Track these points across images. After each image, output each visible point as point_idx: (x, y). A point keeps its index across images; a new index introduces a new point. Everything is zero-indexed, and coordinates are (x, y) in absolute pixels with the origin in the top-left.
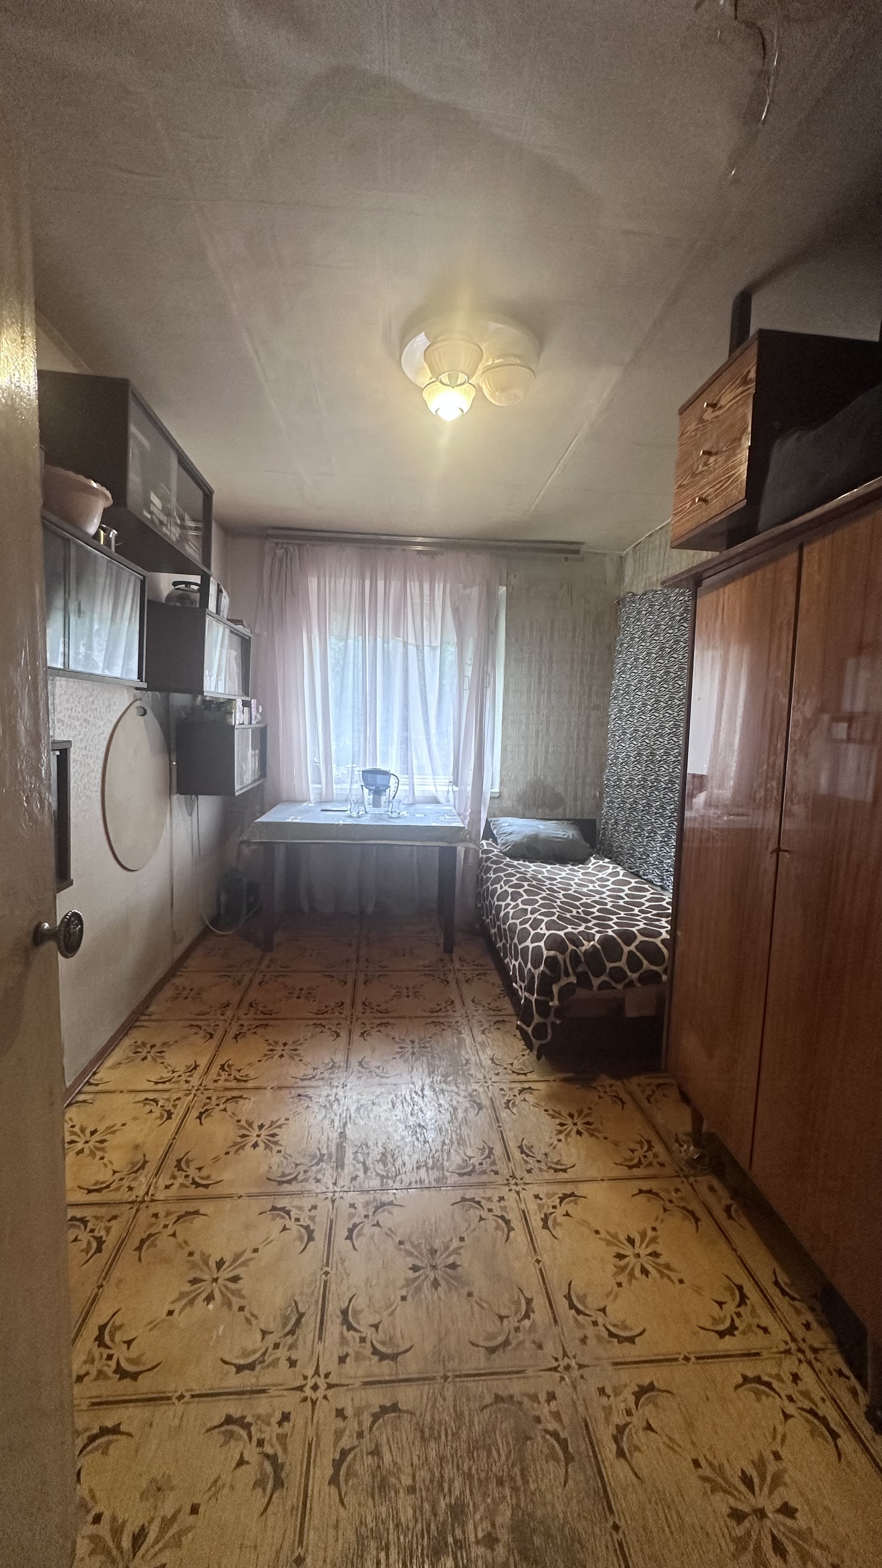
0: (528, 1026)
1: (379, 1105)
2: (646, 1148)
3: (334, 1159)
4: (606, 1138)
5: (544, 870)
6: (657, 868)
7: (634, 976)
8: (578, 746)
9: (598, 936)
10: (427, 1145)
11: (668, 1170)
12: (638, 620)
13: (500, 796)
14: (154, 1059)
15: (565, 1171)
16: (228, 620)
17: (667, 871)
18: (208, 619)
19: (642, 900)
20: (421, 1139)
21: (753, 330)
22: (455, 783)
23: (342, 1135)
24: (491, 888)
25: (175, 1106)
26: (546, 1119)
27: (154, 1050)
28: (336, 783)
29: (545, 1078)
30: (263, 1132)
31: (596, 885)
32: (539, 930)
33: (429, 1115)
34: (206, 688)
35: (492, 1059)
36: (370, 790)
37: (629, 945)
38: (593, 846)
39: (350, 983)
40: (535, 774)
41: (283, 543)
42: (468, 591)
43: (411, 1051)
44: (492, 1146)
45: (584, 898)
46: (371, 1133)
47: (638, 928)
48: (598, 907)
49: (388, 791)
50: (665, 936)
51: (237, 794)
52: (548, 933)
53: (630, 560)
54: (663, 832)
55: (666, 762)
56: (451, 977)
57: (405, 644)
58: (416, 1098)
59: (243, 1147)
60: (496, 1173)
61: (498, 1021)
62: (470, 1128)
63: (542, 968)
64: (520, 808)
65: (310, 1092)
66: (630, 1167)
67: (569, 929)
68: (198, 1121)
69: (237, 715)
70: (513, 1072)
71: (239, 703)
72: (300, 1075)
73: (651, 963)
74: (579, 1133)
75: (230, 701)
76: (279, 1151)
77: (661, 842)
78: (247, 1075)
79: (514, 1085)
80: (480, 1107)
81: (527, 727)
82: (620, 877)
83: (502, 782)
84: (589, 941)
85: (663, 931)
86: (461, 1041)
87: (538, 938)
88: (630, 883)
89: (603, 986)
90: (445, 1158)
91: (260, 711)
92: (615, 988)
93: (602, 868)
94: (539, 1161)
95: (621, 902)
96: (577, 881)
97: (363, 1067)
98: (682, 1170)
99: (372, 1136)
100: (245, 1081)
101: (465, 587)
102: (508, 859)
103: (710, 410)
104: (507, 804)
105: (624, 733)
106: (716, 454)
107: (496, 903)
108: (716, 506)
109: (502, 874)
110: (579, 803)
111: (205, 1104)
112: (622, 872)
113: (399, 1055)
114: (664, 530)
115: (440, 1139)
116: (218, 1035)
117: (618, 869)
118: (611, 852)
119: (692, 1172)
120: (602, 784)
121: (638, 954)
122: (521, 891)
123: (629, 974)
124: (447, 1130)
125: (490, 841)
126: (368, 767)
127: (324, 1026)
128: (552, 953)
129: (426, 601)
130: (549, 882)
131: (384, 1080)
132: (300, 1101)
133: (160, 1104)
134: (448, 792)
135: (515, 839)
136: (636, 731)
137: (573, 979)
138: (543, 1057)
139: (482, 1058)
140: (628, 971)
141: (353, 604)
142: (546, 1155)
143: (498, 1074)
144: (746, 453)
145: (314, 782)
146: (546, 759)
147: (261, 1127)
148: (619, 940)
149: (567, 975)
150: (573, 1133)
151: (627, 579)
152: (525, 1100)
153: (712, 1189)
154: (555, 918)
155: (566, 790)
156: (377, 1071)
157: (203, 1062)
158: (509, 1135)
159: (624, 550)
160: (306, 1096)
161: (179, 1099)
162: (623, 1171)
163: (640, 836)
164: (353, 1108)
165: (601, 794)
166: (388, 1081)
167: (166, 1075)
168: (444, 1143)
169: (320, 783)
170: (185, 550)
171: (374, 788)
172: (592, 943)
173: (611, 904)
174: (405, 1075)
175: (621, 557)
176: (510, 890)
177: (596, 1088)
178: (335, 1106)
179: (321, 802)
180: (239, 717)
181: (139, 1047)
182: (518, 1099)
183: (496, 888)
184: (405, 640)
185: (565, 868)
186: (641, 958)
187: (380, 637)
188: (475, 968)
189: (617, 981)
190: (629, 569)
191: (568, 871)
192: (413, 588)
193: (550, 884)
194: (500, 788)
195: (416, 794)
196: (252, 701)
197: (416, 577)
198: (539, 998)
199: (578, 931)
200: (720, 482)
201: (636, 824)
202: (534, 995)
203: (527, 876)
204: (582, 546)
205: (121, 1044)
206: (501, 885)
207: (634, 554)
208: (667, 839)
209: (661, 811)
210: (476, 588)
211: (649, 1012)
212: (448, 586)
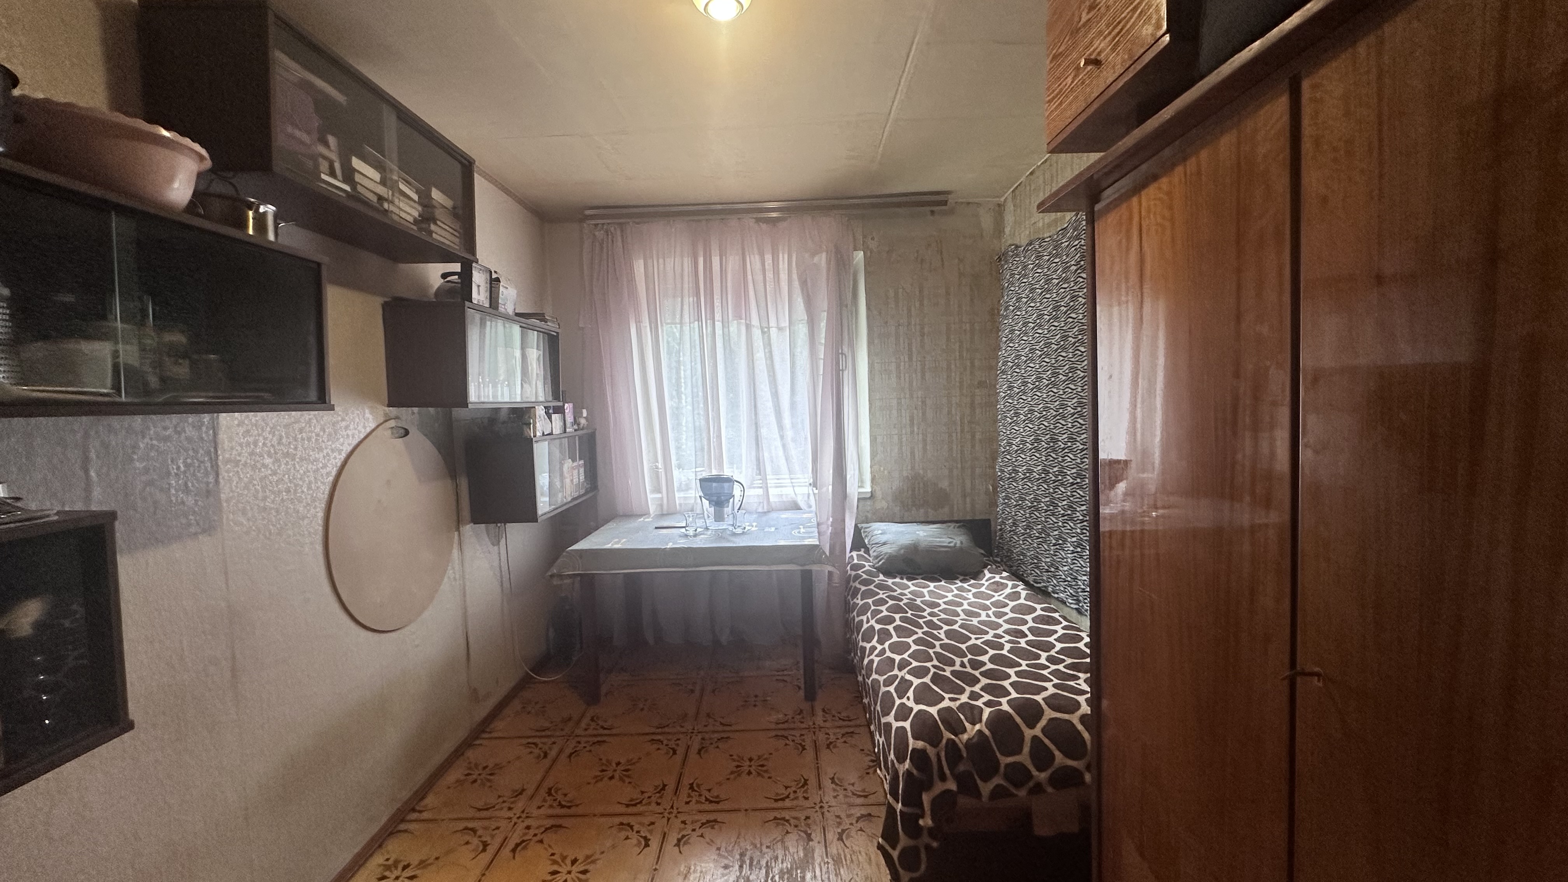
0: (894, 849)
5: (925, 591)
7: (1043, 776)
8: (962, 431)
9: (987, 711)
12: (1025, 276)
13: (872, 496)
16: (518, 314)
18: (472, 315)
19: (1051, 639)
22: (814, 485)
28: (678, 491)
31: (990, 612)
32: (904, 700)
34: (474, 395)
36: (710, 501)
37: (1032, 726)
38: (989, 553)
39: (681, 751)
40: (913, 468)
41: (603, 224)
42: (816, 260)
45: (973, 636)
47: (1045, 694)
48: (992, 652)
49: (731, 500)
50: (1085, 709)
51: (542, 520)
52: (917, 708)
53: (1010, 207)
54: (1074, 539)
55: (1071, 451)
56: (808, 741)
57: (748, 327)
61: (863, 816)
63: (907, 763)
64: (897, 509)
67: (945, 704)
69: (538, 425)
71: (540, 411)
73: (1067, 755)
81: (899, 415)
82: (1022, 601)
83: (873, 480)
84: (973, 724)
85: (1081, 699)
86: (809, 854)
87: (903, 713)
89: (998, 793)
91: (582, 415)
92: (1016, 796)
93: (998, 587)
95: (1023, 643)
96: (966, 606)
101: (813, 255)
102: (881, 577)
104: (881, 505)
105: (1017, 414)
107: (861, 644)
108: (1117, 63)
109: (870, 601)
110: (968, 500)
112: (1024, 594)
114: (1048, 163)
116: (494, 845)
117: (1018, 589)
118: (1010, 559)
120: (995, 472)
121: (1047, 741)
122: (890, 628)
123: (1035, 773)
125: (862, 553)
126: (705, 475)
127: (632, 828)
128: (920, 744)
129: (770, 275)
130: (929, 610)
134: (809, 494)
135: (890, 551)
136: (1031, 411)
137: (952, 786)
140: (1032, 768)
141: (686, 286)
145: (653, 492)
146: (925, 449)
148: (1018, 720)
149: (943, 778)
151: (1007, 230)
154: (927, 680)
155: (951, 484)
159: (1002, 195)
163: (1045, 542)
165: (995, 488)
169: (660, 492)
171: (715, 498)
172: (978, 727)
173: (1008, 646)
175: (999, 205)
176: (878, 627)
180: (544, 426)
183: (862, 620)
184: (748, 322)
185: (953, 587)
186: (1052, 747)
187: (718, 321)
188: (841, 723)
189: (1018, 785)
190: (1009, 219)
191: (956, 592)
192: (753, 262)
193: (930, 614)
194: (872, 487)
195: (772, 499)
196: (566, 405)
197: (755, 250)
198: (905, 809)
199: (958, 703)
200: (1119, 23)
201: (1039, 527)
202: (898, 802)
203: (901, 604)
204: (950, 196)
205: (367, 865)
206: (868, 618)
207: (1014, 198)
208: (1079, 550)
209: (1069, 512)
210: (824, 255)
211: (1069, 828)
212: (794, 256)
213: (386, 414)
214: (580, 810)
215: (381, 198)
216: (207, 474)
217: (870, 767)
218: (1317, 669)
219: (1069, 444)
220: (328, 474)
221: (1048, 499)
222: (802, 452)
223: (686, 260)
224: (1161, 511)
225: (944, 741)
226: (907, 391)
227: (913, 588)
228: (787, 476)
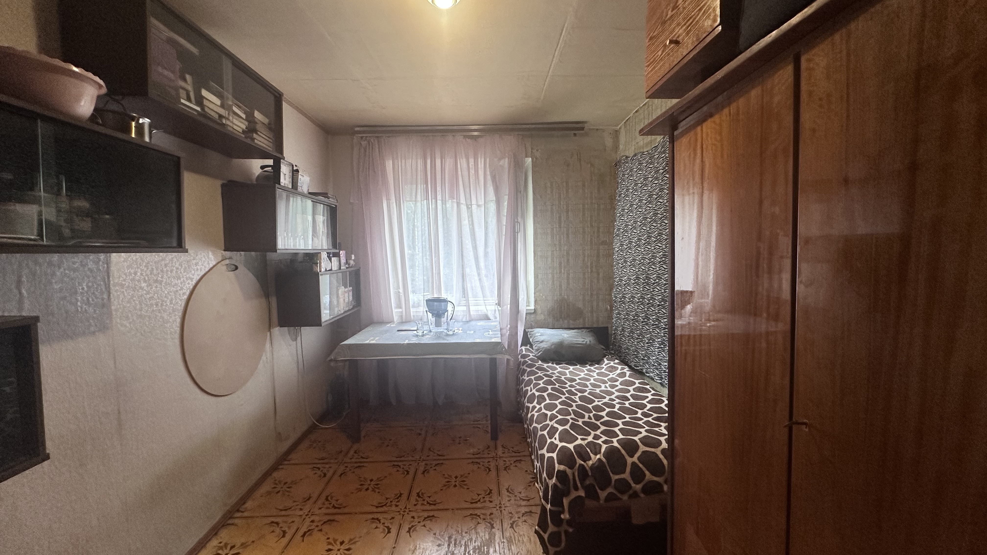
0: (545, 533)
5: (567, 371)
6: (657, 369)
7: (638, 487)
8: (592, 271)
9: (604, 447)
12: (632, 176)
13: (535, 312)
16: (311, 193)
17: (665, 372)
18: (280, 193)
19: (644, 402)
22: (499, 304)
27: (232, 552)
28: (412, 307)
31: (607, 385)
32: (553, 440)
34: (281, 244)
36: (433, 314)
37: (632, 456)
38: (607, 347)
39: (412, 472)
40: (561, 295)
41: (367, 137)
42: (502, 163)
45: (596, 400)
47: (640, 436)
48: (608, 410)
49: (446, 314)
50: (665, 445)
51: (325, 325)
52: (560, 445)
53: (623, 132)
54: (659, 340)
55: (658, 285)
56: (492, 465)
57: (458, 204)
61: (526, 512)
63: (554, 479)
64: (550, 320)
67: (579, 442)
69: (322, 264)
71: (324, 255)
73: (653, 474)
75: (313, 254)
77: (659, 348)
81: (553, 261)
82: (627, 378)
83: (536, 301)
84: (596, 454)
85: (662, 439)
87: (552, 448)
88: (635, 383)
89: (610, 498)
91: (351, 258)
92: (621, 499)
93: (612, 369)
95: (627, 404)
96: (592, 381)
101: (500, 159)
102: (540, 362)
104: (541, 317)
105: (625, 262)
107: (526, 404)
108: (688, 44)
109: (533, 378)
110: (595, 315)
112: (628, 373)
114: (647, 105)
116: (290, 533)
117: (625, 371)
118: (620, 352)
120: (611, 298)
121: (641, 465)
122: (545, 394)
123: (633, 485)
125: (528, 347)
126: (430, 297)
127: (380, 521)
128: (562, 467)
129: (472, 172)
130: (569, 383)
134: (495, 310)
135: (545, 346)
136: (634, 260)
137: (582, 493)
140: (631, 482)
141: (419, 177)
145: (396, 308)
146: (568, 284)
148: (623, 452)
149: (576, 489)
151: (621, 147)
154: (567, 427)
155: (584, 305)
159: (618, 125)
163: (642, 341)
165: (611, 307)
169: (401, 308)
171: (436, 312)
172: (598, 456)
173: (618, 406)
175: (616, 131)
176: (537, 394)
179: (401, 323)
180: (326, 265)
181: (220, 548)
183: (527, 390)
184: (458, 201)
185: (584, 369)
186: (644, 469)
187: (440, 200)
188: (514, 454)
189: (622, 493)
190: (622, 138)
191: (586, 372)
192: (462, 163)
193: (570, 386)
194: (535, 306)
195: (472, 313)
196: (341, 252)
197: (463, 155)
198: (552, 508)
199: (586, 442)
200: (691, 18)
201: (638, 332)
202: (548, 504)
203: (552, 379)
204: (586, 125)
205: (208, 545)
206: (531, 388)
207: (625, 127)
208: (662, 346)
209: (657, 323)
210: (507, 160)
211: (655, 519)
212: (488, 160)
213: (222, 256)
214: (346, 510)
215: (221, 116)
216: (102, 293)
217: (531, 482)
218: (805, 421)
219: (657, 281)
220: (184, 294)
221: (643, 315)
222: (491, 283)
223: (419, 161)
224: (713, 323)
225: (577, 465)
226: (558, 246)
227: (559, 370)
228: (482, 299)
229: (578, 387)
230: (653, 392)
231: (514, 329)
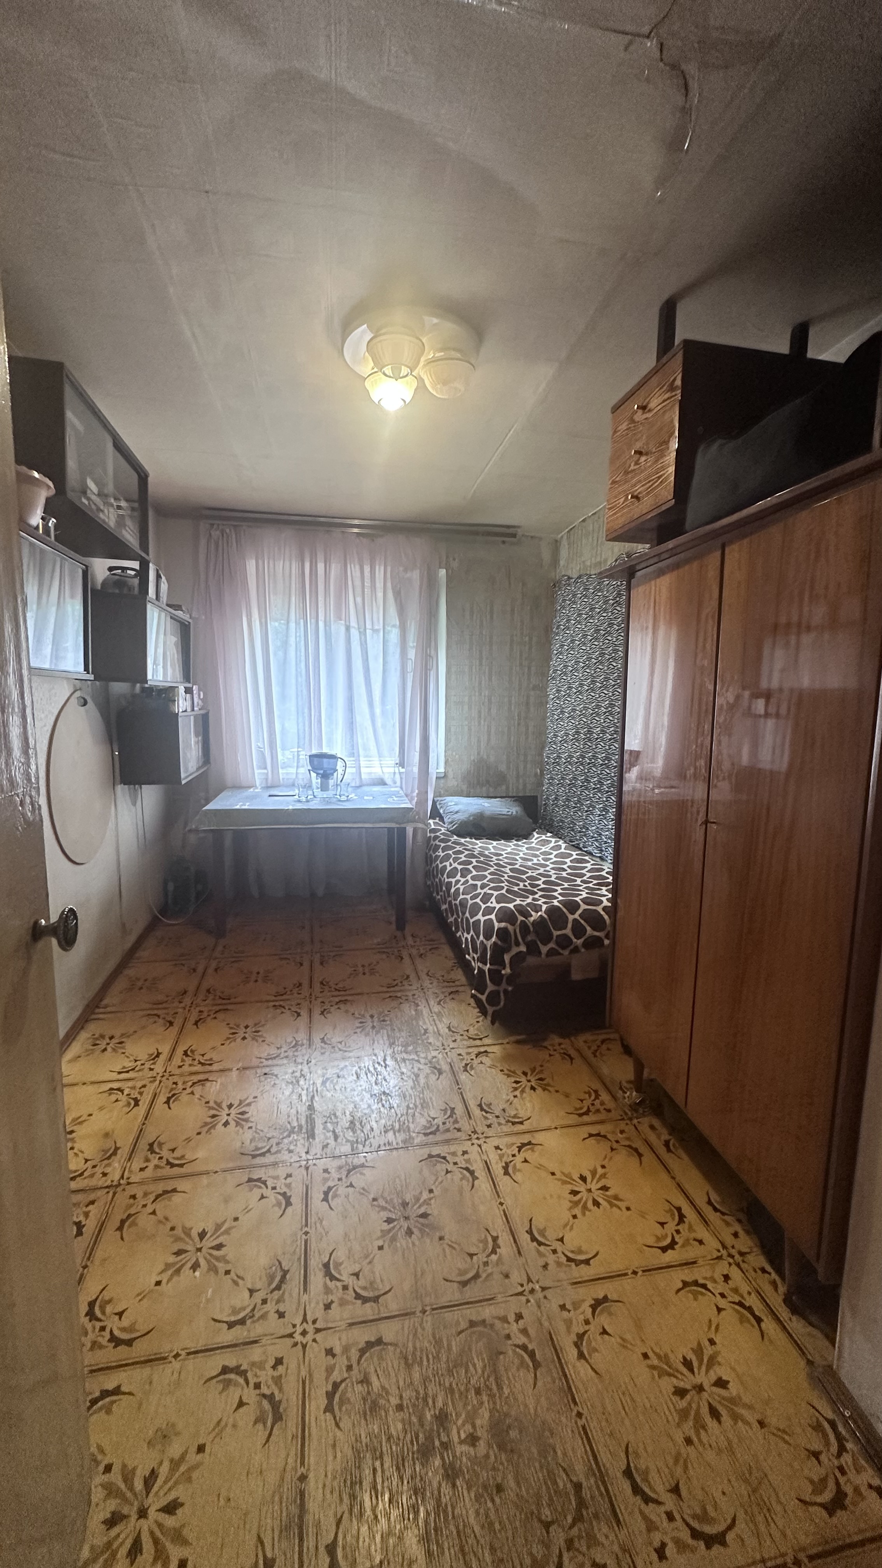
0: (483, 994)
1: (344, 1077)
2: (593, 1097)
3: (304, 1130)
4: (557, 1091)
5: (490, 846)
6: (596, 840)
7: (579, 942)
8: (519, 724)
9: (544, 908)
10: (393, 1110)
11: (614, 1114)
12: (574, 603)
13: (445, 776)
14: (114, 1050)
15: (521, 1123)
16: (168, 605)
17: (606, 843)
18: (149, 606)
19: (584, 871)
20: (387, 1105)
21: (677, 341)
22: (401, 764)
23: (311, 1108)
24: (440, 866)
25: (141, 1093)
26: (501, 1077)
27: (114, 1041)
28: (284, 768)
29: (500, 1041)
30: (233, 1111)
31: (540, 859)
32: (489, 904)
33: (392, 1082)
34: (149, 677)
35: (449, 1028)
36: (318, 774)
37: (573, 914)
38: (535, 821)
39: (306, 964)
40: (478, 754)
41: (219, 525)
42: (408, 575)
43: (371, 1024)
44: (453, 1106)
45: (530, 871)
46: (338, 1104)
47: (581, 897)
48: (543, 879)
49: (335, 774)
50: (606, 903)
51: (183, 782)
52: (498, 906)
53: (565, 542)
54: (601, 806)
55: (603, 740)
56: (405, 954)
57: (348, 628)
58: (379, 1068)
59: (214, 1127)
60: (459, 1130)
61: (452, 992)
62: (432, 1091)
63: (494, 939)
64: (464, 787)
65: (276, 1070)
66: (580, 1115)
67: (518, 902)
68: (166, 1105)
69: (181, 702)
70: (470, 1038)
72: (264, 1055)
73: (594, 929)
74: (533, 1088)
75: (172, 688)
76: (250, 1128)
77: (600, 815)
78: (211, 1059)
79: (470, 1050)
80: (440, 1072)
81: (470, 708)
82: (563, 850)
83: (446, 762)
84: (537, 912)
85: (604, 899)
86: (419, 1014)
87: (488, 911)
88: (572, 855)
89: (551, 953)
90: (411, 1120)
91: (202, 697)
92: (562, 954)
93: (545, 842)
94: (497, 1117)
95: (564, 874)
96: (522, 855)
97: (325, 1043)
98: (626, 1114)
99: (340, 1106)
100: (210, 1065)
101: (406, 570)
102: (455, 837)
103: (640, 412)
104: (452, 783)
105: (562, 712)
106: (647, 454)
107: (447, 879)
108: (647, 505)
109: (450, 852)
110: (521, 781)
111: (172, 1090)
112: (564, 846)
113: (360, 1030)
114: (597, 515)
115: (404, 1104)
116: (178, 1022)
117: (560, 843)
119: (635, 1115)
120: (543, 759)
121: (582, 922)
122: (470, 867)
123: (575, 940)
124: (410, 1095)
125: (437, 820)
126: (314, 752)
127: (284, 1007)
128: (503, 925)
129: (367, 583)
130: (495, 858)
131: (346, 1054)
132: (266, 1079)
133: (126, 1092)
134: (395, 773)
135: (462, 818)
136: (574, 710)
137: (523, 948)
138: (497, 1024)
139: (440, 1026)
140: (573, 937)
141: (293, 586)
142: (504, 1110)
143: (455, 1041)
144: (673, 455)
145: (260, 768)
146: (489, 740)
147: (230, 1106)
148: (564, 910)
149: (517, 944)
150: (528, 1090)
151: (562, 563)
152: (481, 1063)
153: (652, 1127)
154: (504, 891)
155: (508, 768)
156: (340, 1046)
157: (165, 1049)
158: (468, 1096)
159: (559, 534)
160: (272, 1074)
161: (144, 1086)
162: (574, 1119)
163: (580, 810)
164: (319, 1082)
165: (542, 771)
166: (351, 1054)
167: (129, 1064)
168: (408, 1107)
169: (266, 768)
170: (123, 536)
171: (322, 772)
172: (539, 913)
173: (554, 876)
174: (367, 1048)
175: (556, 541)
176: (460, 867)
177: (546, 1047)
178: (302, 1082)
179: (268, 787)
180: (182, 704)
181: (97, 1039)
182: (476, 1062)
183: (445, 866)
184: (347, 624)
185: (510, 844)
186: (585, 925)
189: (564, 948)
190: (564, 553)
191: (513, 847)
192: (354, 570)
193: (497, 859)
194: (445, 768)
195: (363, 777)
196: (193, 687)
197: (356, 560)
198: (492, 967)
199: (525, 903)
200: (650, 481)
201: (576, 799)
202: (486, 965)
203: (474, 853)
204: (519, 530)
206: (450, 863)
207: (568, 538)
209: (599, 786)
210: (418, 571)
211: (594, 974)
212: (389, 569)
214: (238, 1000)
215: (97, 507)
219: (601, 735)
220: (48, 729)
221: (583, 777)
222: (391, 737)
223: (294, 564)
225: (518, 922)
226: (477, 689)
228: (377, 759)
229: (506, 861)
230: (592, 862)
231: (423, 793)
